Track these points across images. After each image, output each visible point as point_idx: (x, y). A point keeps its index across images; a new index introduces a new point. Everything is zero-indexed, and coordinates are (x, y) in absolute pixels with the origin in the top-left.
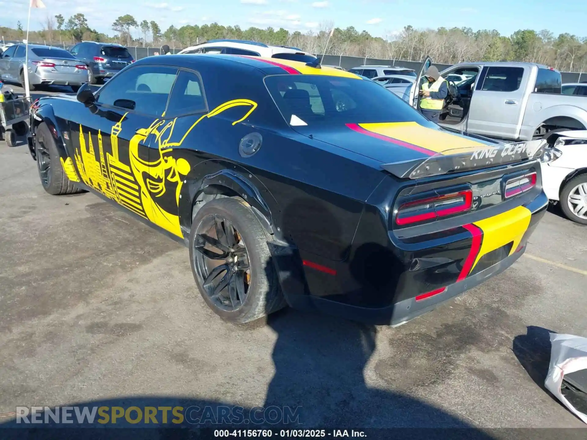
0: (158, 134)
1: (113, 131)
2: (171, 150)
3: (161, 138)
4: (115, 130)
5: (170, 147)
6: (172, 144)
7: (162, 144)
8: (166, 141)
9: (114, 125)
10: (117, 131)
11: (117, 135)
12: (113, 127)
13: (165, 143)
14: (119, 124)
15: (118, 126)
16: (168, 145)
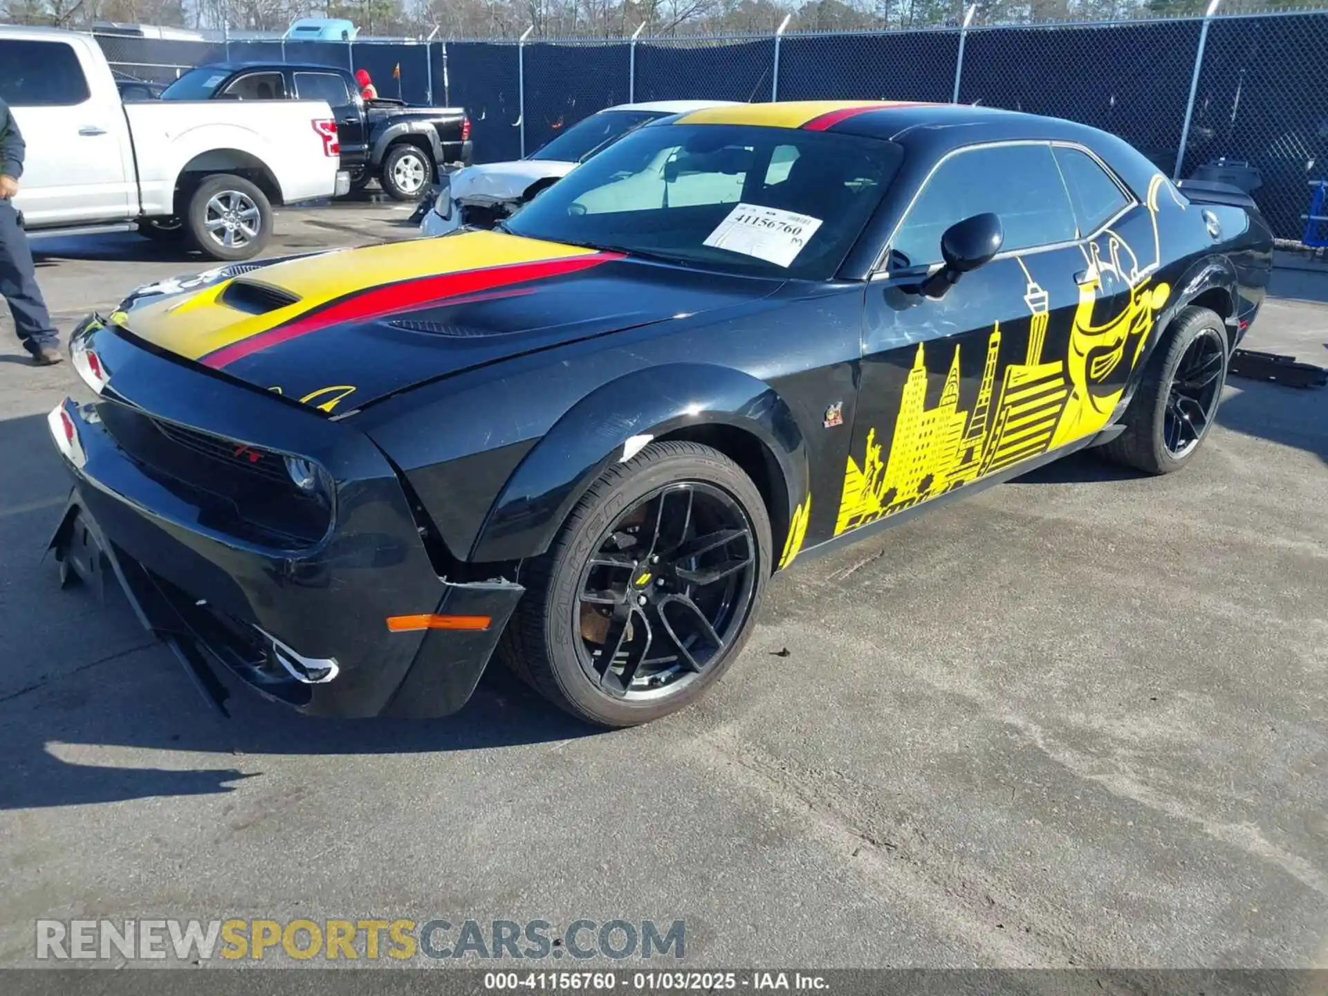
0: (1111, 267)
1: (1032, 307)
2: (1149, 279)
3: (1123, 270)
4: (1033, 301)
5: (1146, 276)
6: (1146, 270)
7: (1131, 279)
8: (1135, 270)
9: (1026, 293)
10: (1042, 299)
11: (1047, 309)
12: (1027, 298)
13: (1135, 275)
14: (1032, 285)
15: (1034, 291)
16: (1142, 274)
